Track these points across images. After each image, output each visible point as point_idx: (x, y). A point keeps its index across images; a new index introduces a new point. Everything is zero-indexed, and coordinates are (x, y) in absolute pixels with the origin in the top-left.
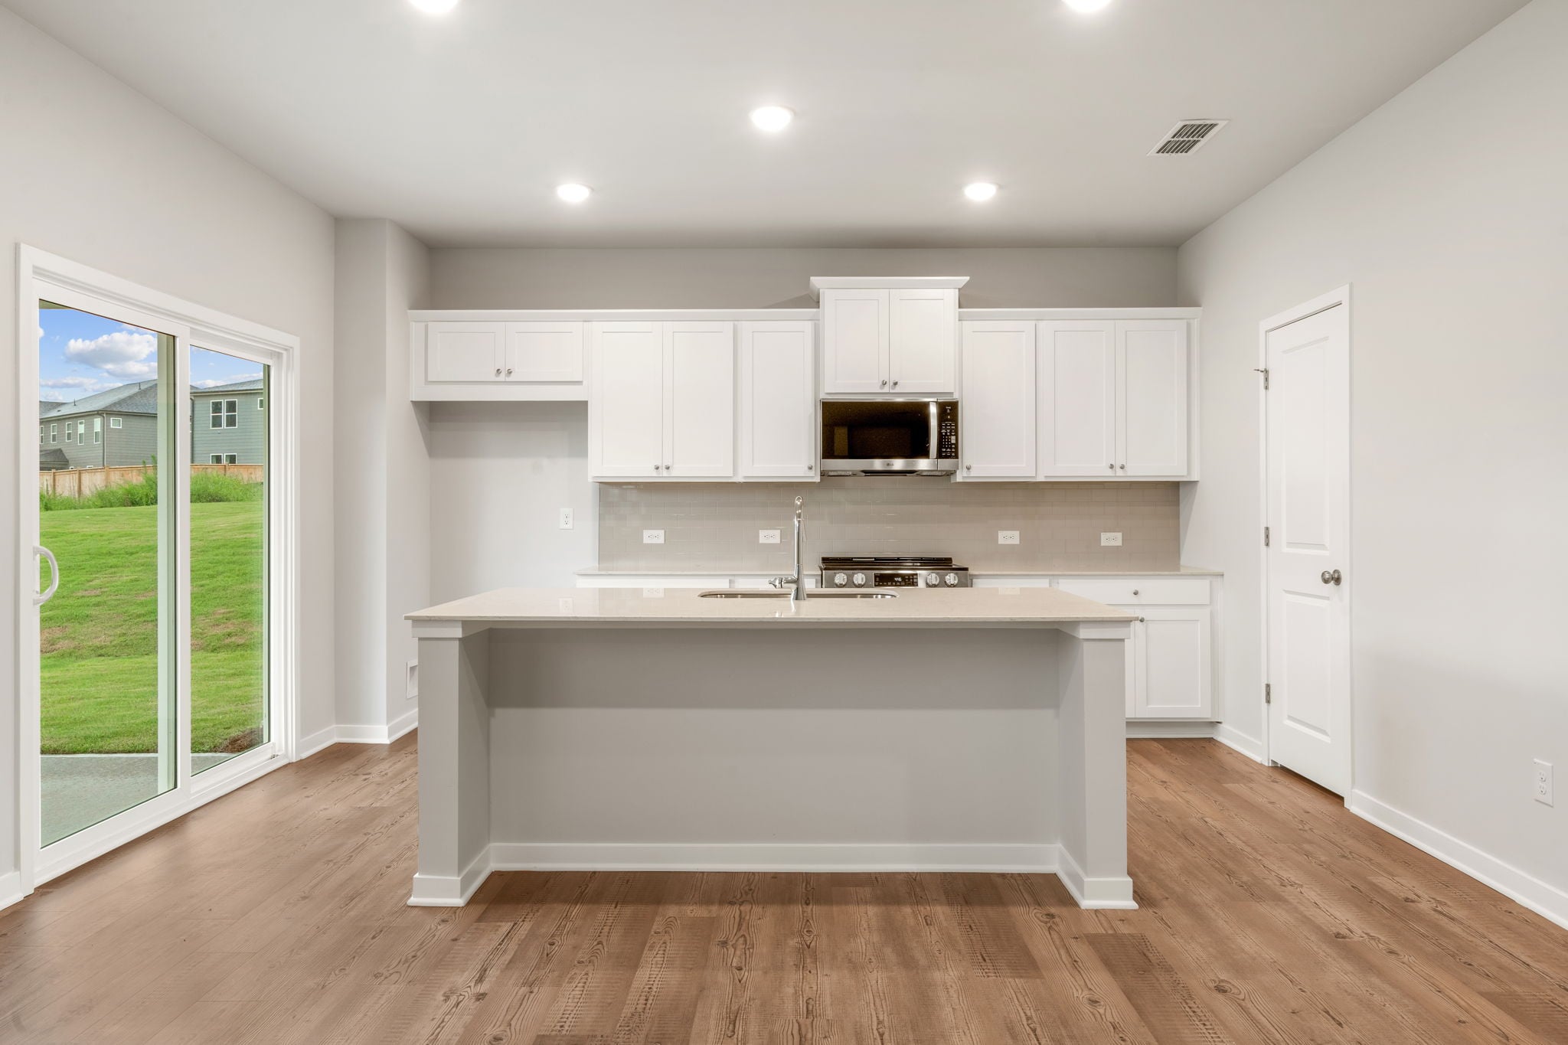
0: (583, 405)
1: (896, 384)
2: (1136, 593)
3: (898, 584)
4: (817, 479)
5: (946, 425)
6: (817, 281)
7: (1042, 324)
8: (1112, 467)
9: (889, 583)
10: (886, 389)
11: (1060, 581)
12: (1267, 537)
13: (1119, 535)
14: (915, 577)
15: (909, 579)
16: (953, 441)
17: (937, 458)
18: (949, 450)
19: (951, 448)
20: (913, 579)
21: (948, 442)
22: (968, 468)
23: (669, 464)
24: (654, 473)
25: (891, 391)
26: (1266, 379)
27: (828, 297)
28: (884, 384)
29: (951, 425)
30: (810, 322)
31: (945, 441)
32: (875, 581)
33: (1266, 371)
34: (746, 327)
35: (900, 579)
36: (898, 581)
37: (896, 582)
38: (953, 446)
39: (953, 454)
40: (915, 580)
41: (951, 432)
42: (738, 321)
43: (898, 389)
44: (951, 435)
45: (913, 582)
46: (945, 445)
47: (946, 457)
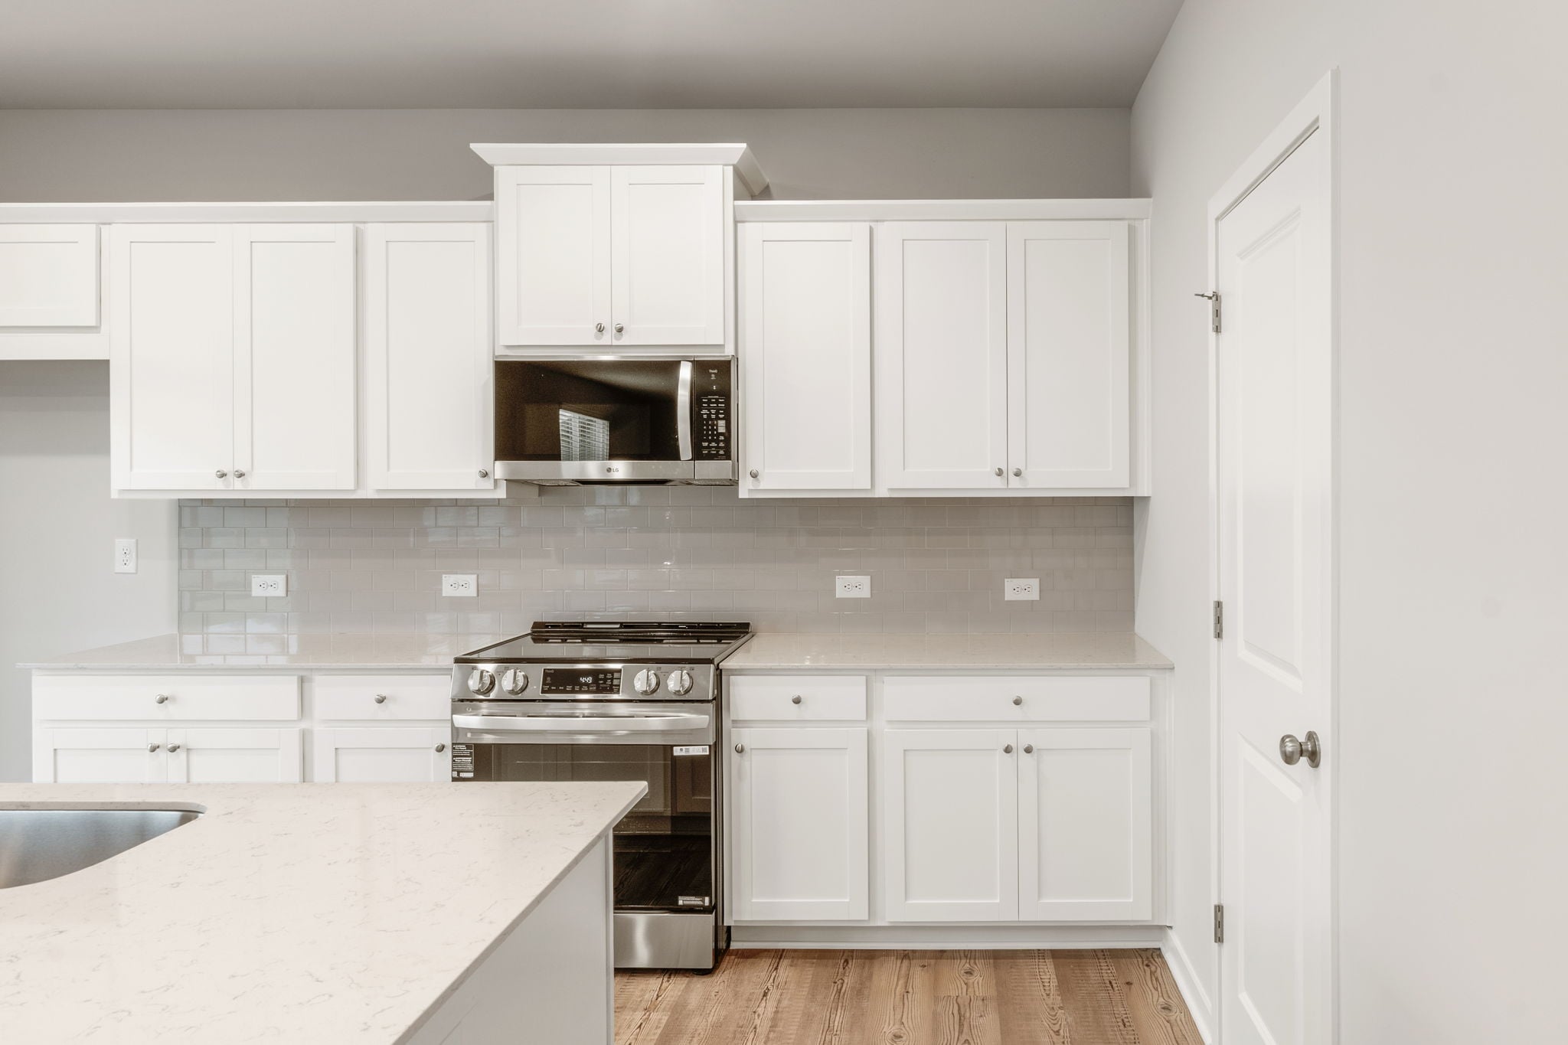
0: (102, 366)
1: (620, 330)
2: (1017, 702)
3: (585, 688)
4: (501, 493)
5: (709, 402)
6: (484, 150)
7: (881, 229)
8: (1000, 473)
9: (569, 688)
10: (607, 339)
11: (886, 679)
12: (1219, 620)
13: (1035, 583)
14: (616, 675)
15: (605, 680)
16: (722, 430)
17: (694, 459)
18: (713, 444)
19: (718, 442)
20: (612, 679)
21: (713, 430)
22: (754, 476)
23: (244, 470)
24: (220, 484)
25: (615, 343)
26: (1217, 313)
27: (504, 180)
28: (601, 330)
29: (717, 402)
30: (485, 224)
31: (708, 430)
32: (544, 684)
33: (1216, 297)
34: (375, 233)
35: (589, 680)
36: (586, 684)
37: (581, 685)
38: (722, 438)
39: (722, 452)
40: (615, 682)
41: (717, 414)
42: (364, 222)
43: (625, 340)
44: (718, 418)
45: (612, 685)
46: (708, 435)
47: (710, 457)
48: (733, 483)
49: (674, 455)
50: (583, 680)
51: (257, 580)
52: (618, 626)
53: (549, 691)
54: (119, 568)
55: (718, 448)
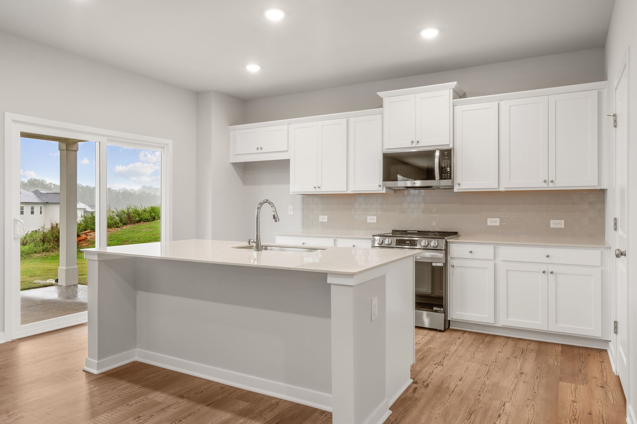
48: (452, 188)
49: (433, 178)
50: (407, 242)
51: (321, 217)
52: (417, 232)
53: (398, 245)
54: (289, 213)
55: (447, 176)
